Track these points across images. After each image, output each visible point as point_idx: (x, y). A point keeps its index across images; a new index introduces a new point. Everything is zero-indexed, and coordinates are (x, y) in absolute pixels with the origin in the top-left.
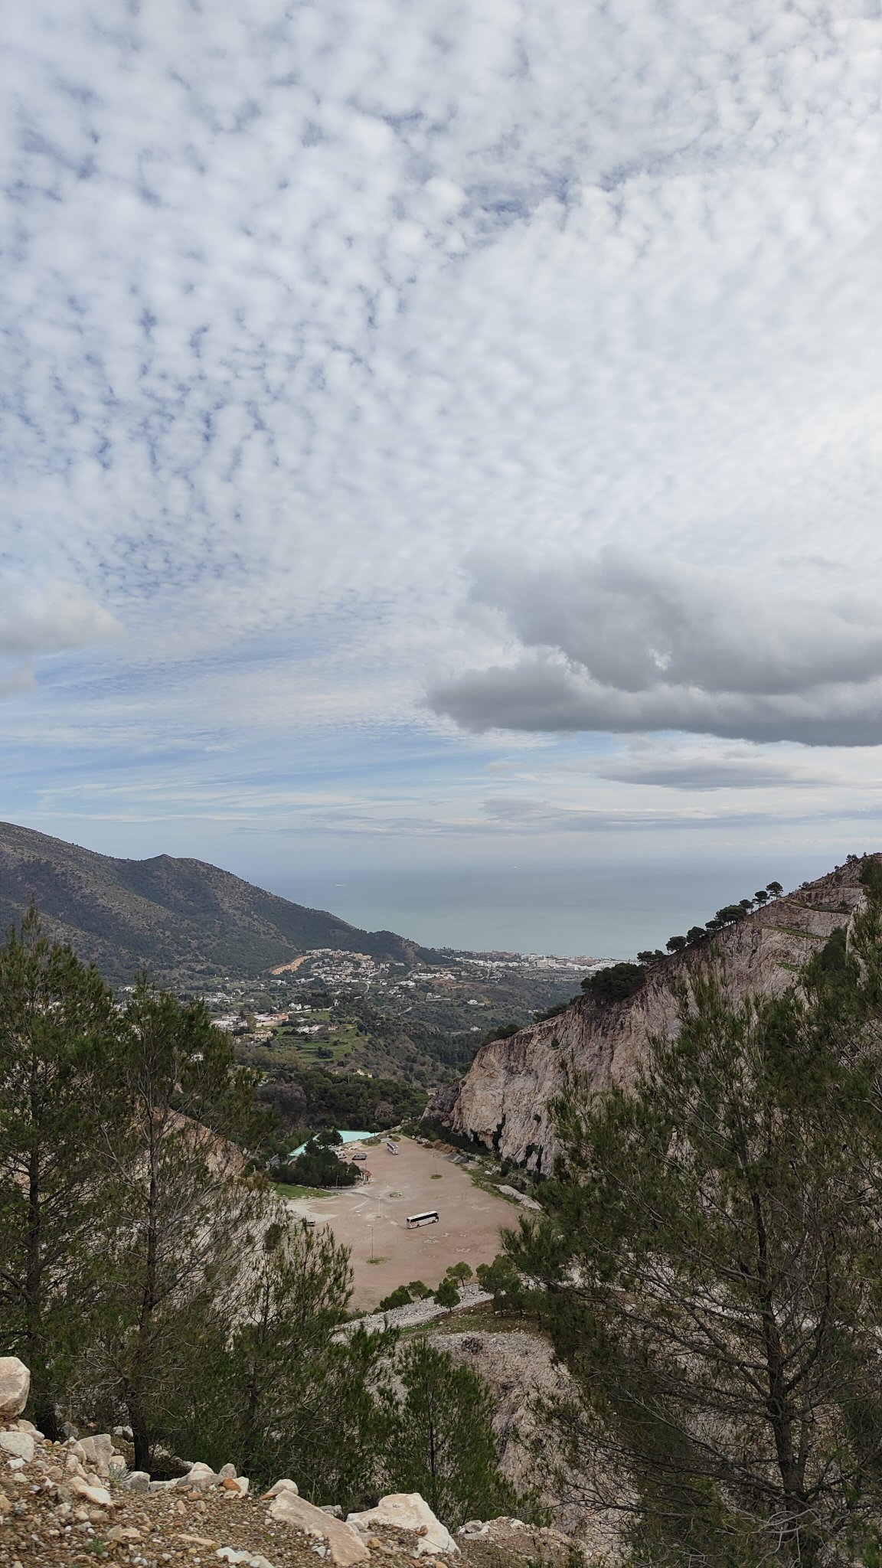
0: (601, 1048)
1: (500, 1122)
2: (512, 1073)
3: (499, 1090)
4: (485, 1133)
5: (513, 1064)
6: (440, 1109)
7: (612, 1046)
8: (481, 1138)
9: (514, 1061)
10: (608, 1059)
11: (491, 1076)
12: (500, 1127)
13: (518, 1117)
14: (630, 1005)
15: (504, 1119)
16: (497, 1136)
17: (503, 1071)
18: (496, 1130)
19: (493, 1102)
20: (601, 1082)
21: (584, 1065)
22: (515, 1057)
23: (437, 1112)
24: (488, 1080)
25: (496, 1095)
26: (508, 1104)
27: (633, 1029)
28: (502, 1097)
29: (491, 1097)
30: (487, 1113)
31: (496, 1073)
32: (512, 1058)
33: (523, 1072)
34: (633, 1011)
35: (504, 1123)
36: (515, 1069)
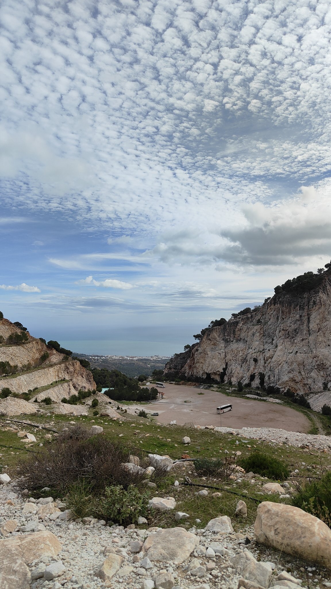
0: (301, 316)
1: (224, 367)
2: (228, 342)
3: (222, 351)
4: (215, 374)
5: (227, 337)
6: (174, 369)
7: (308, 314)
8: (212, 376)
9: (228, 336)
10: (307, 321)
11: (214, 344)
12: (224, 369)
13: (236, 363)
14: (317, 292)
15: (226, 365)
16: (222, 375)
17: (222, 341)
18: (222, 371)
19: (219, 357)
20: (304, 333)
21: (290, 326)
22: (228, 334)
23: (173, 370)
24: (213, 346)
25: (221, 353)
26: (229, 357)
27: (323, 303)
28: (224, 354)
29: (218, 354)
30: (217, 363)
31: (218, 343)
32: (226, 334)
33: (235, 341)
34: (321, 295)
35: (226, 367)
36: (229, 340)
